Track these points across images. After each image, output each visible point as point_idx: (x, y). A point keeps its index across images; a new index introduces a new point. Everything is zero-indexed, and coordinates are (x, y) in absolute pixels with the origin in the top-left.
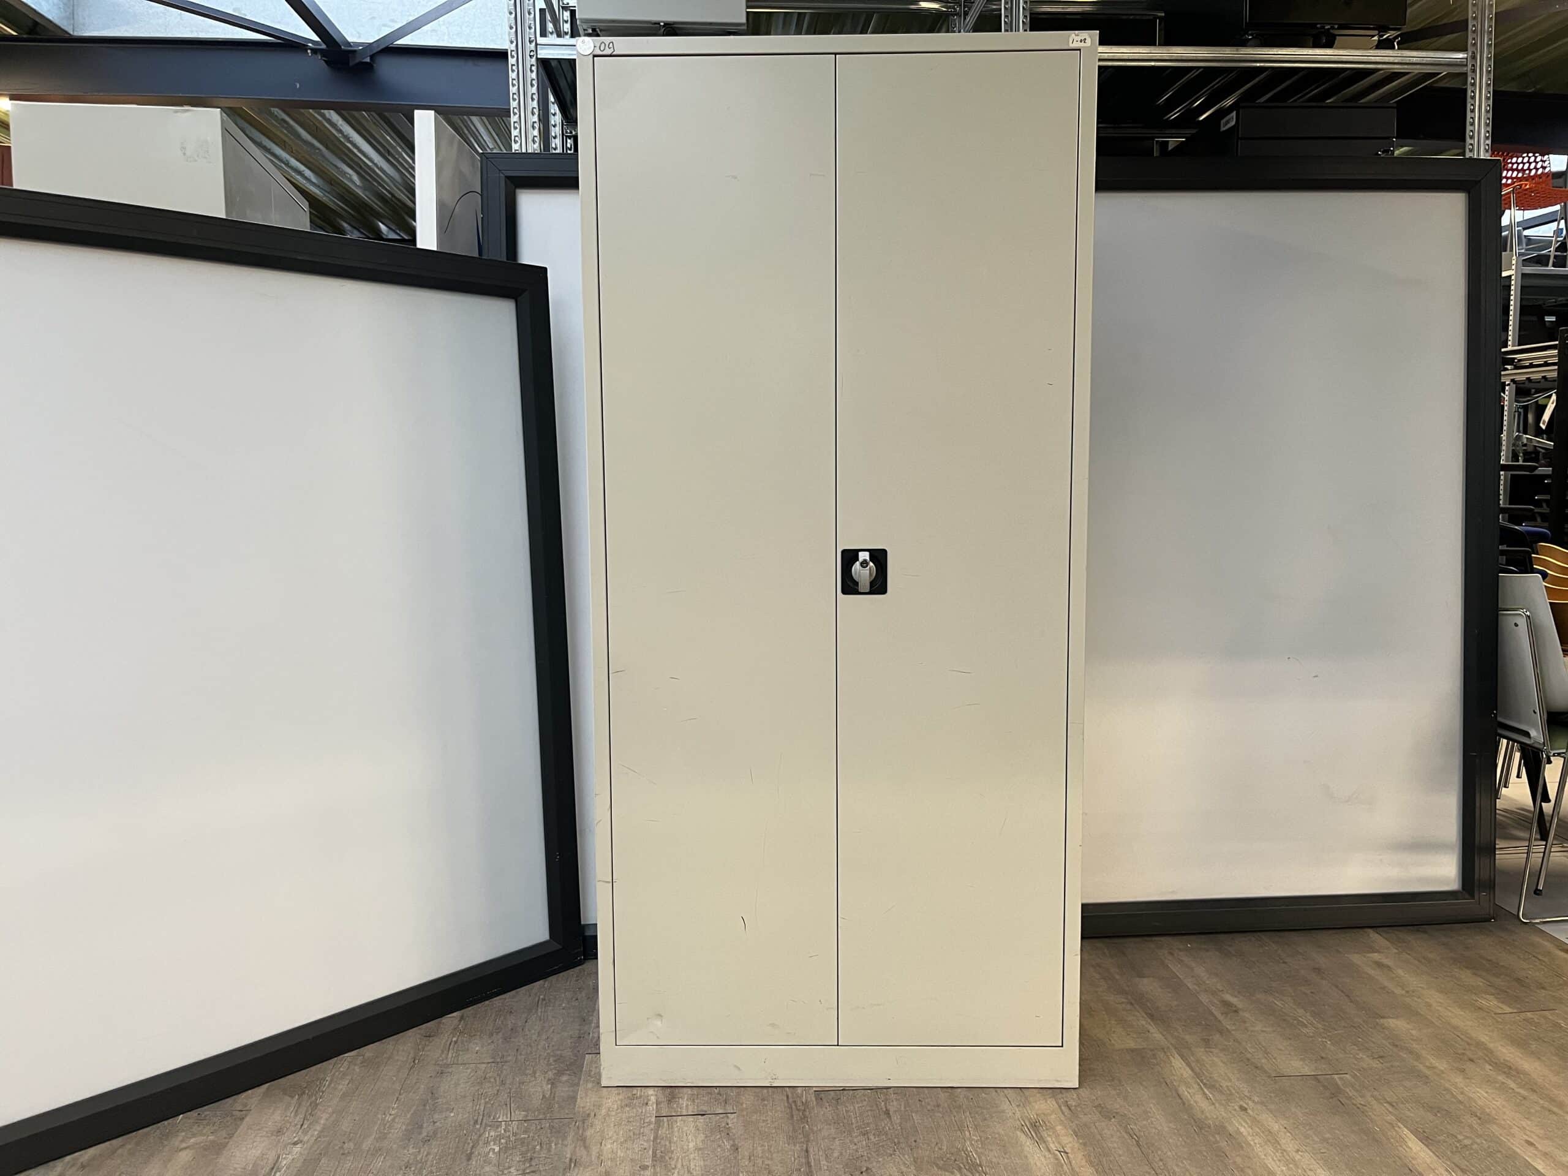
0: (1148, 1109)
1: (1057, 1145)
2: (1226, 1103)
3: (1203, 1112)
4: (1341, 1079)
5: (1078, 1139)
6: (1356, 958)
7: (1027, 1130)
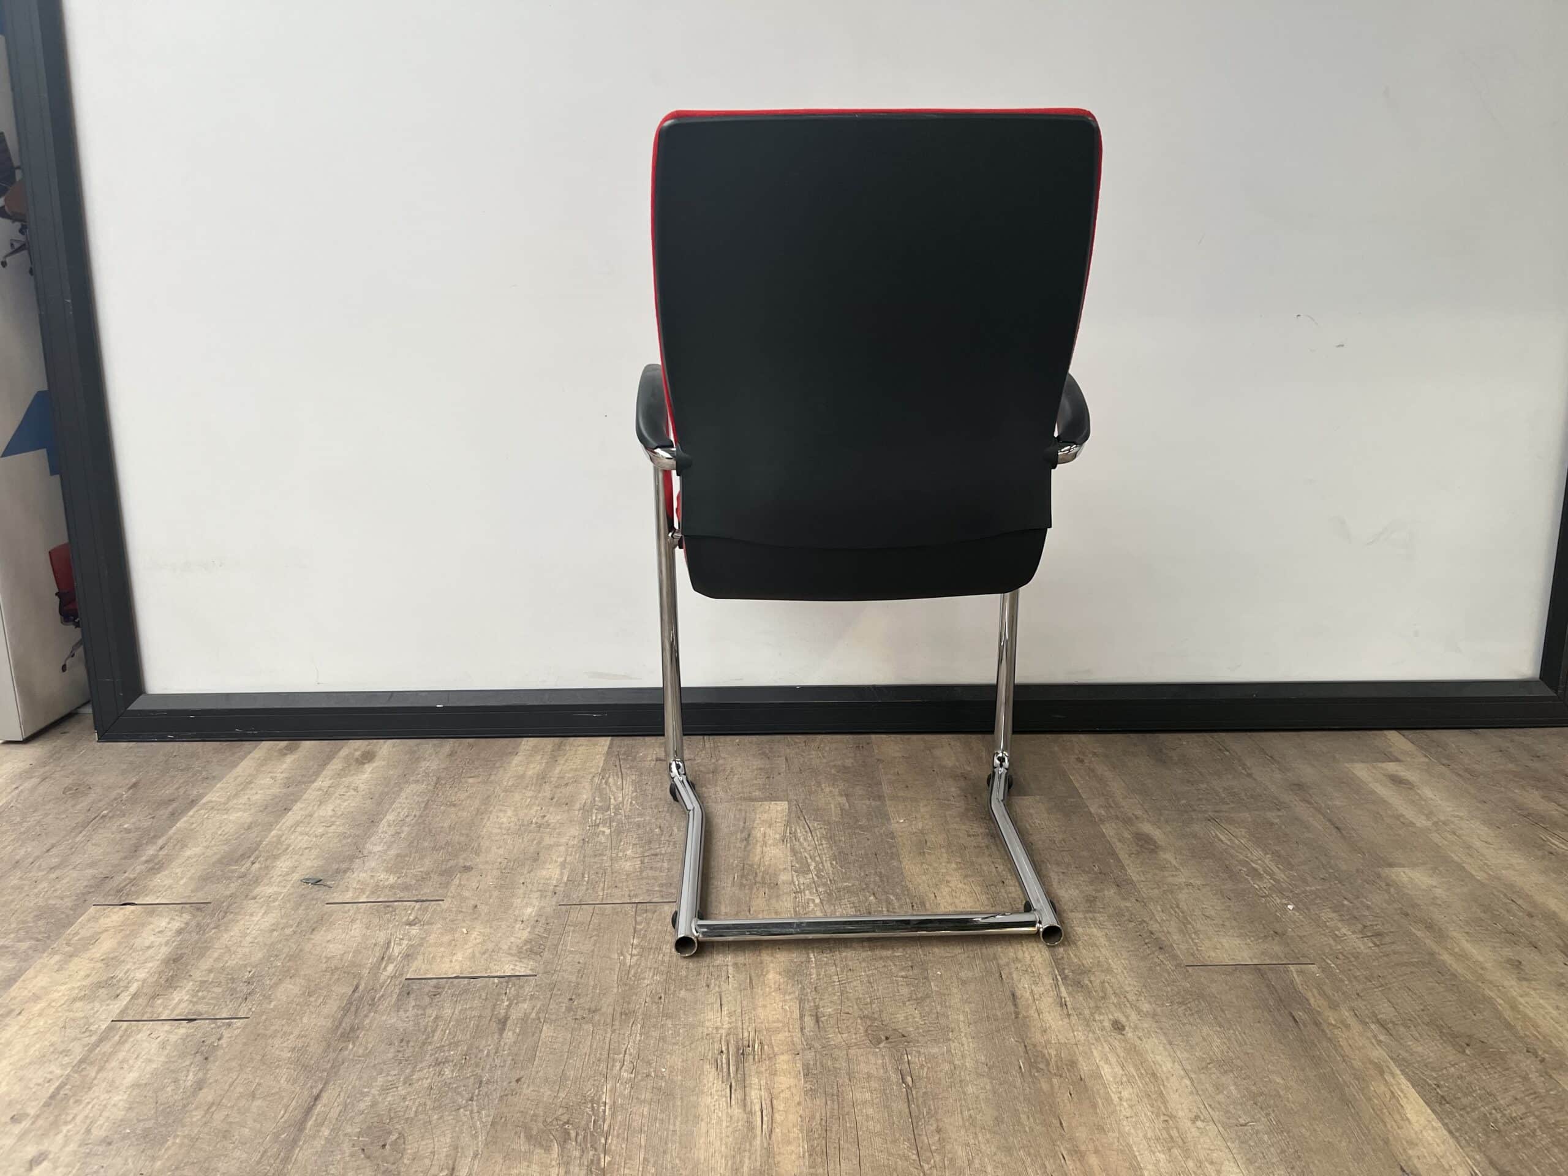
0: (953, 1025)
1: (763, 1093)
2: (1092, 1014)
3: (1045, 1031)
4: (1300, 972)
5: (806, 1082)
6: (1361, 771)
7: (724, 1061)
